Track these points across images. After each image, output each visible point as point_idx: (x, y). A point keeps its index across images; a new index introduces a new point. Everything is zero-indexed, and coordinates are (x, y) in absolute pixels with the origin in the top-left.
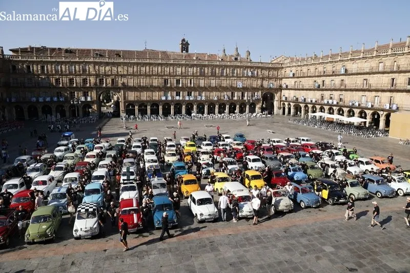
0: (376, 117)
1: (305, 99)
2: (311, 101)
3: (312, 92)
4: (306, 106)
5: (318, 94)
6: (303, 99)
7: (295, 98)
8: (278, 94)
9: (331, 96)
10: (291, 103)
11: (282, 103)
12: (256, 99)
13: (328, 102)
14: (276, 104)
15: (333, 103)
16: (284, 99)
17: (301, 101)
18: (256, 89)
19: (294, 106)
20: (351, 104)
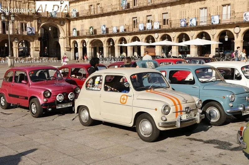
0: (226, 39)
1: (107, 29)
2: (118, 31)
3: (117, 17)
4: (110, 41)
5: (128, 18)
6: (104, 29)
7: (91, 30)
8: (65, 27)
9: (149, 18)
10: (87, 40)
11: (72, 41)
12: (28, 34)
13: (145, 28)
14: (62, 42)
15: (152, 27)
16: (74, 34)
17: (101, 33)
18: (29, 17)
19: (91, 43)
20: (183, 24)
